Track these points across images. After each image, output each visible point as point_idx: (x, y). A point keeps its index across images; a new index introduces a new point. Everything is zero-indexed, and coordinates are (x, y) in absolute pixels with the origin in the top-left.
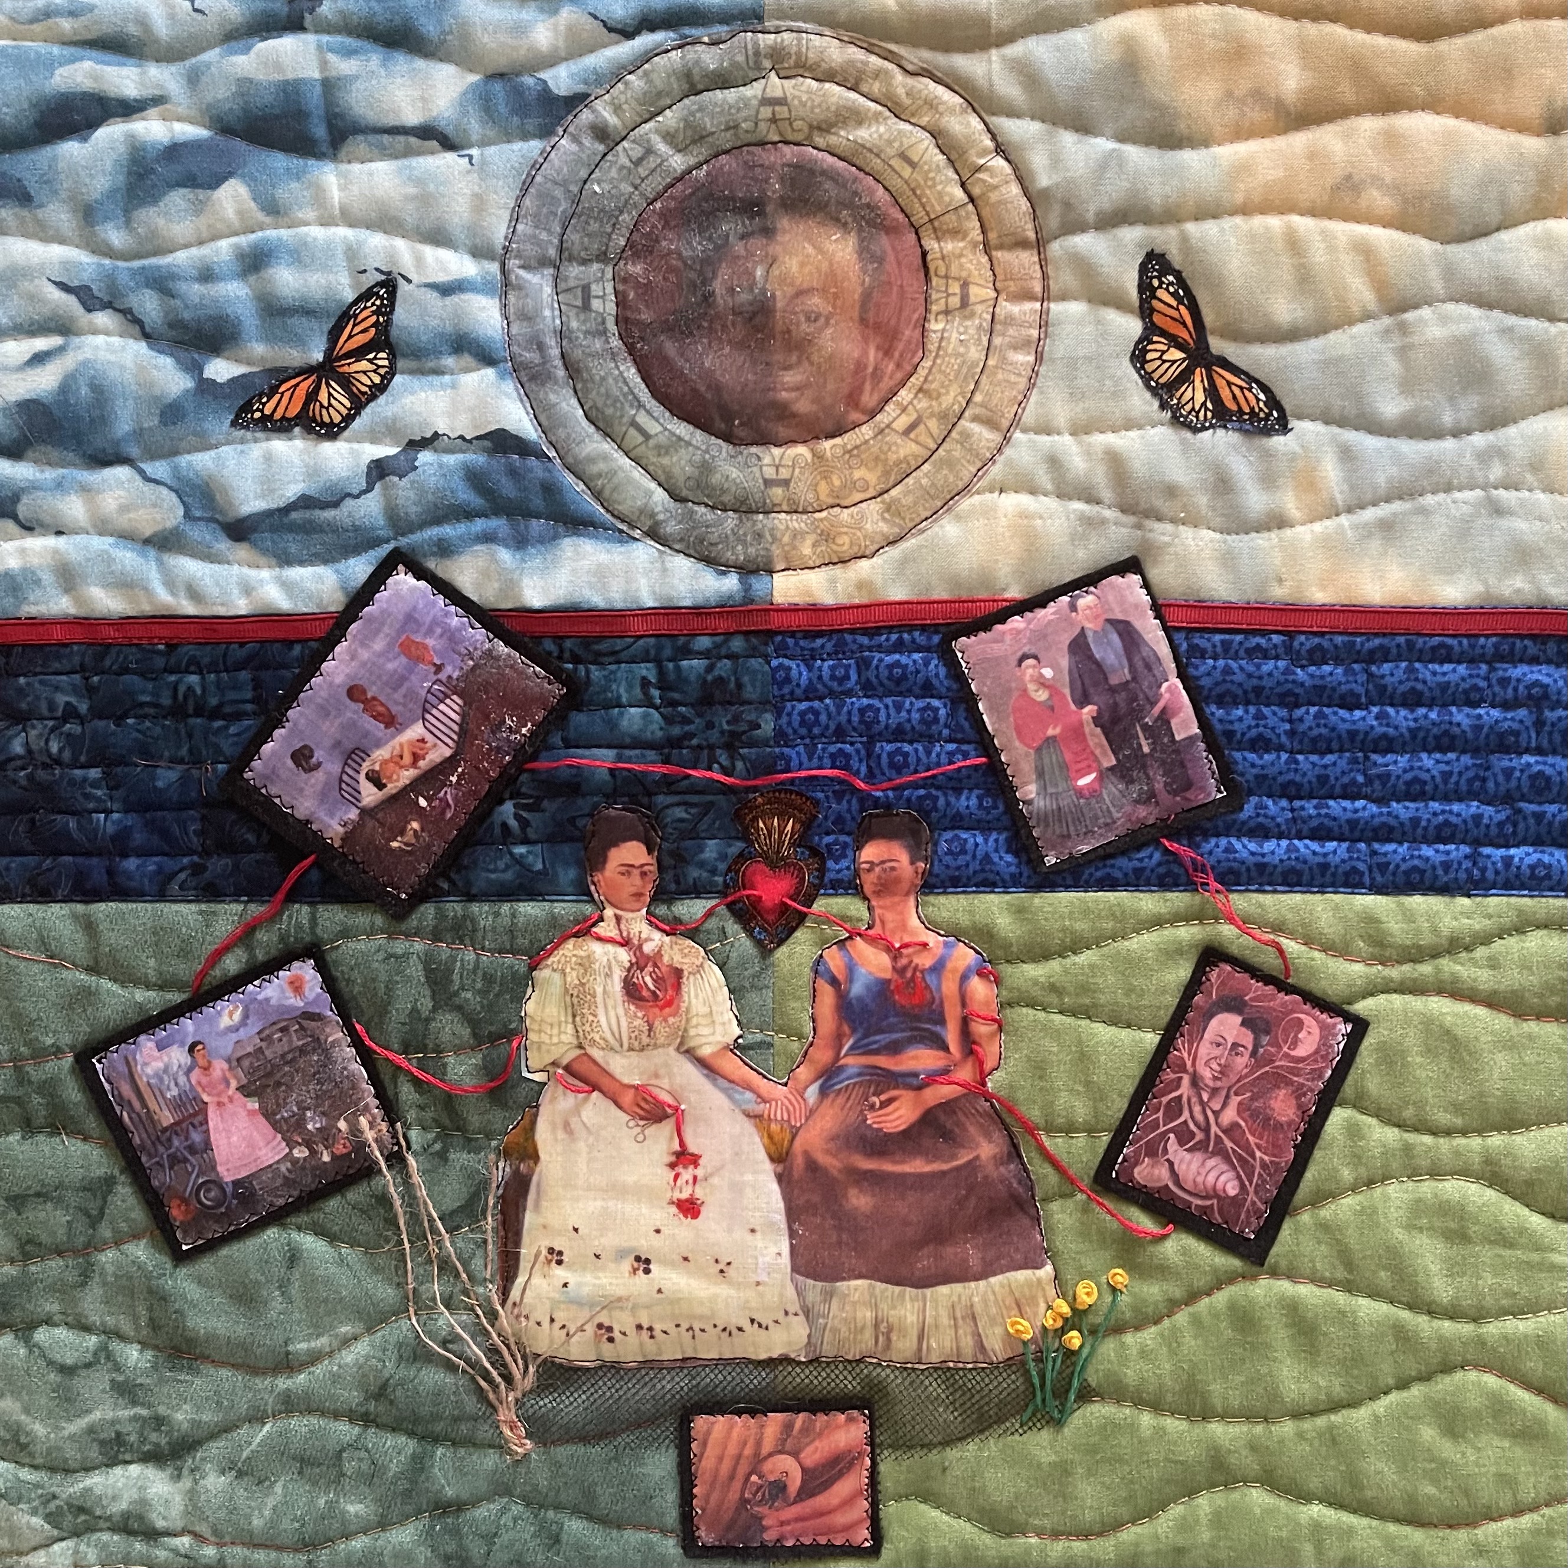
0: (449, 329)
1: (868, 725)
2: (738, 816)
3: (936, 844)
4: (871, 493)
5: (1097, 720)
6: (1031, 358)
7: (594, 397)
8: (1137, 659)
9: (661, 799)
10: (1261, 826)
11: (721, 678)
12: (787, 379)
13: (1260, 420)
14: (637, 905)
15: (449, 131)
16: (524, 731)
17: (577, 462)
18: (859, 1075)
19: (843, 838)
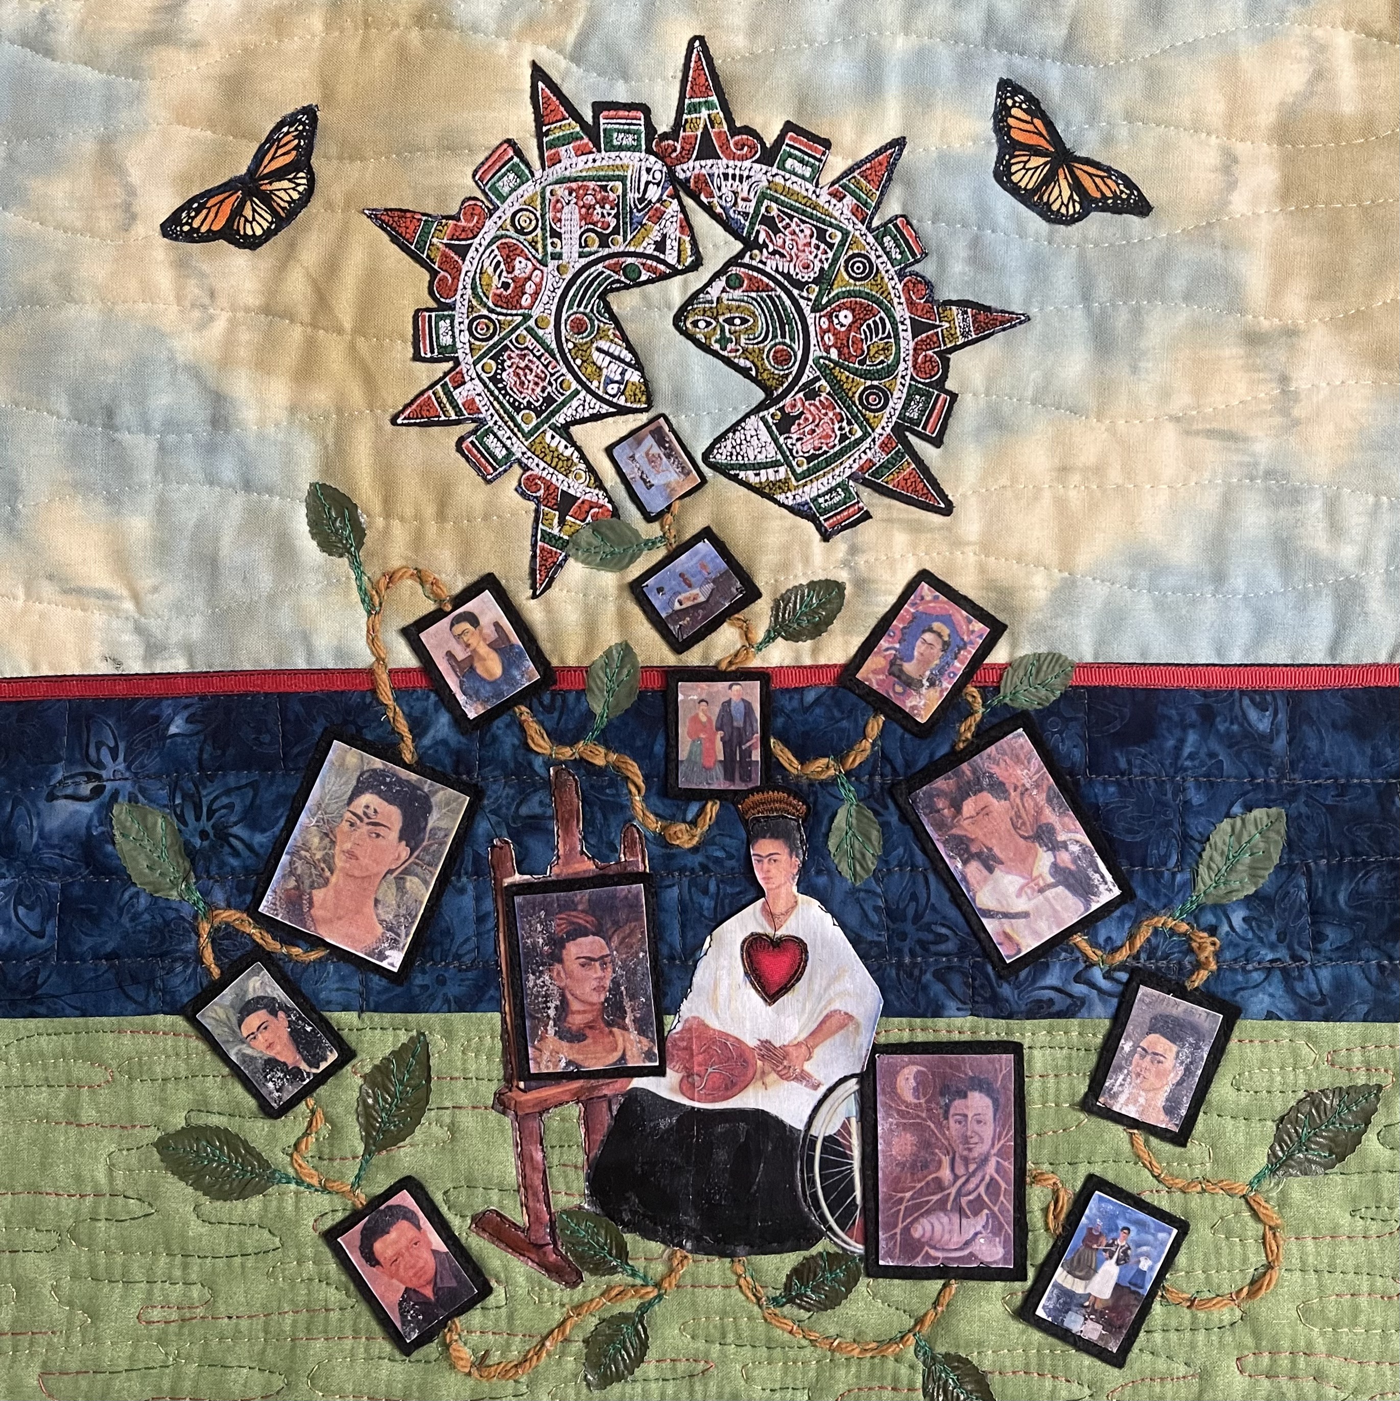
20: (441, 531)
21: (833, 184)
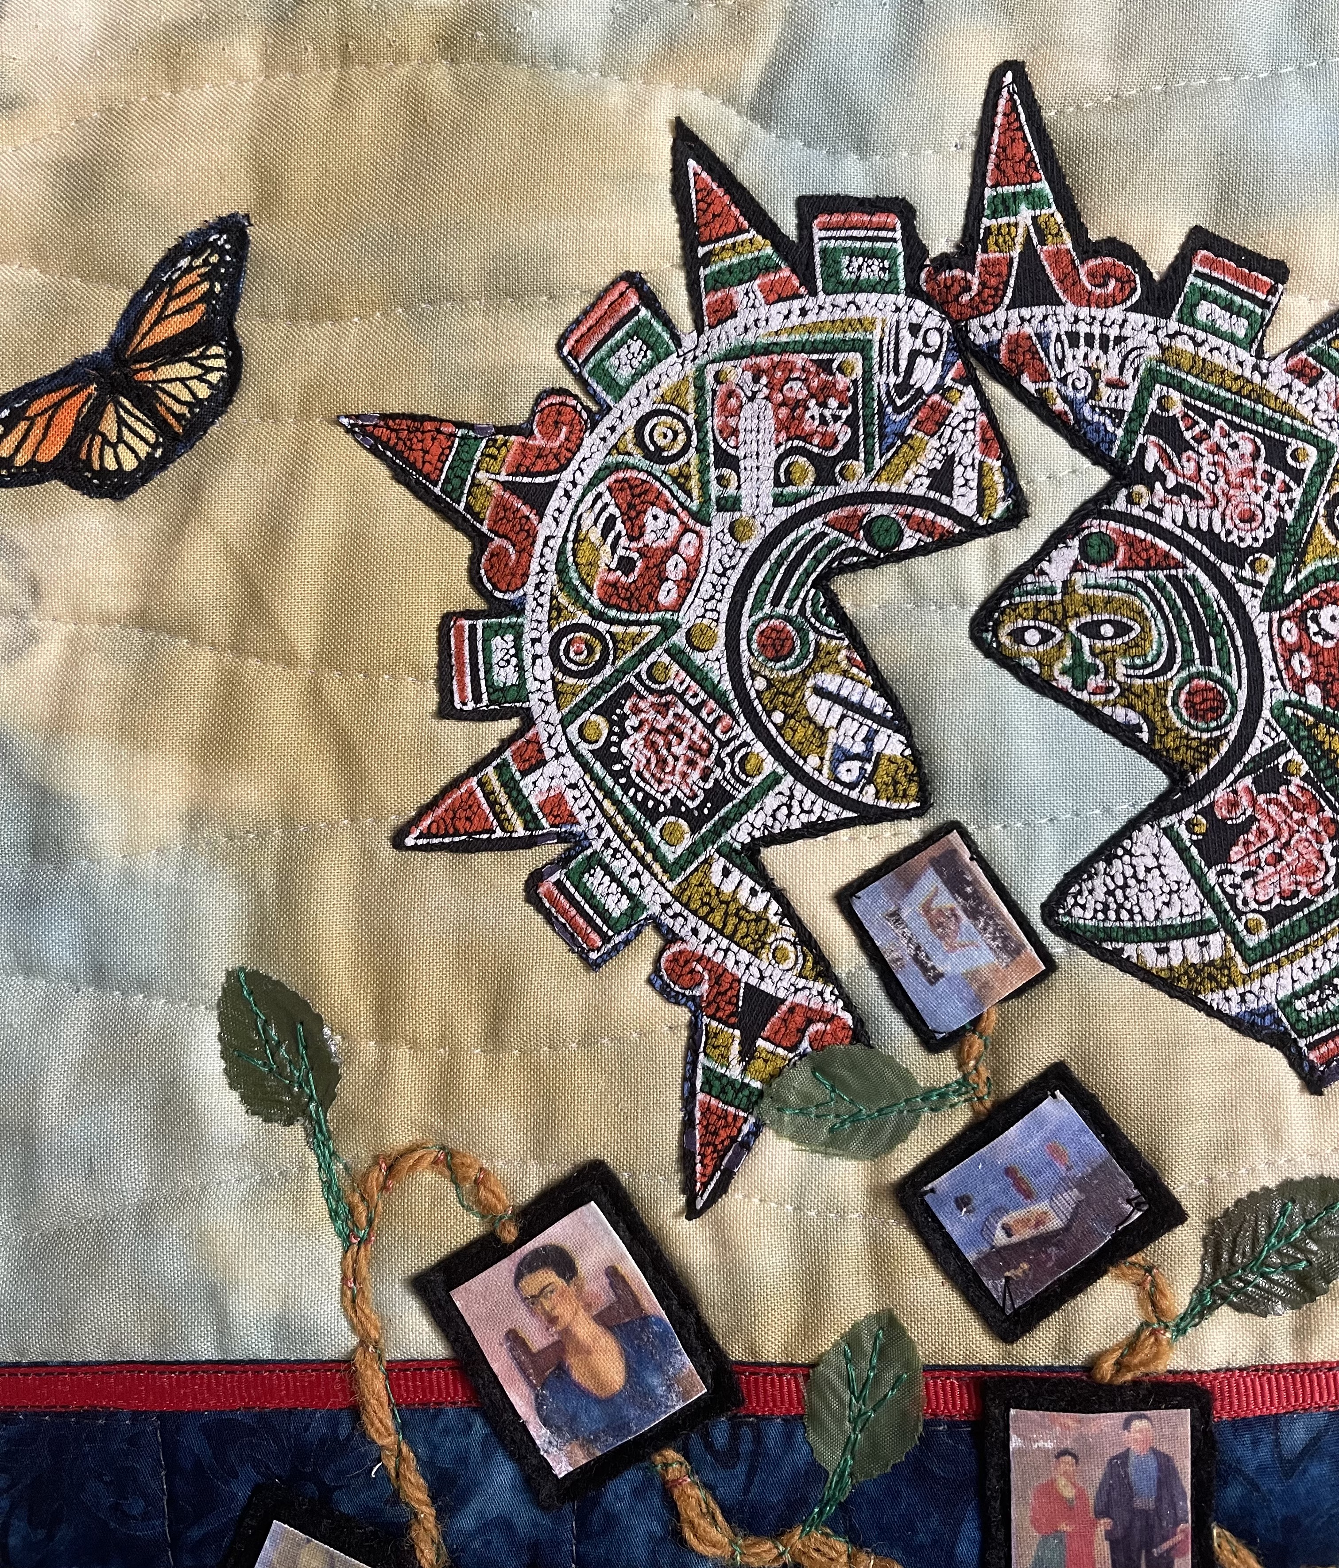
20: (494, 1068)
21: (1294, 349)
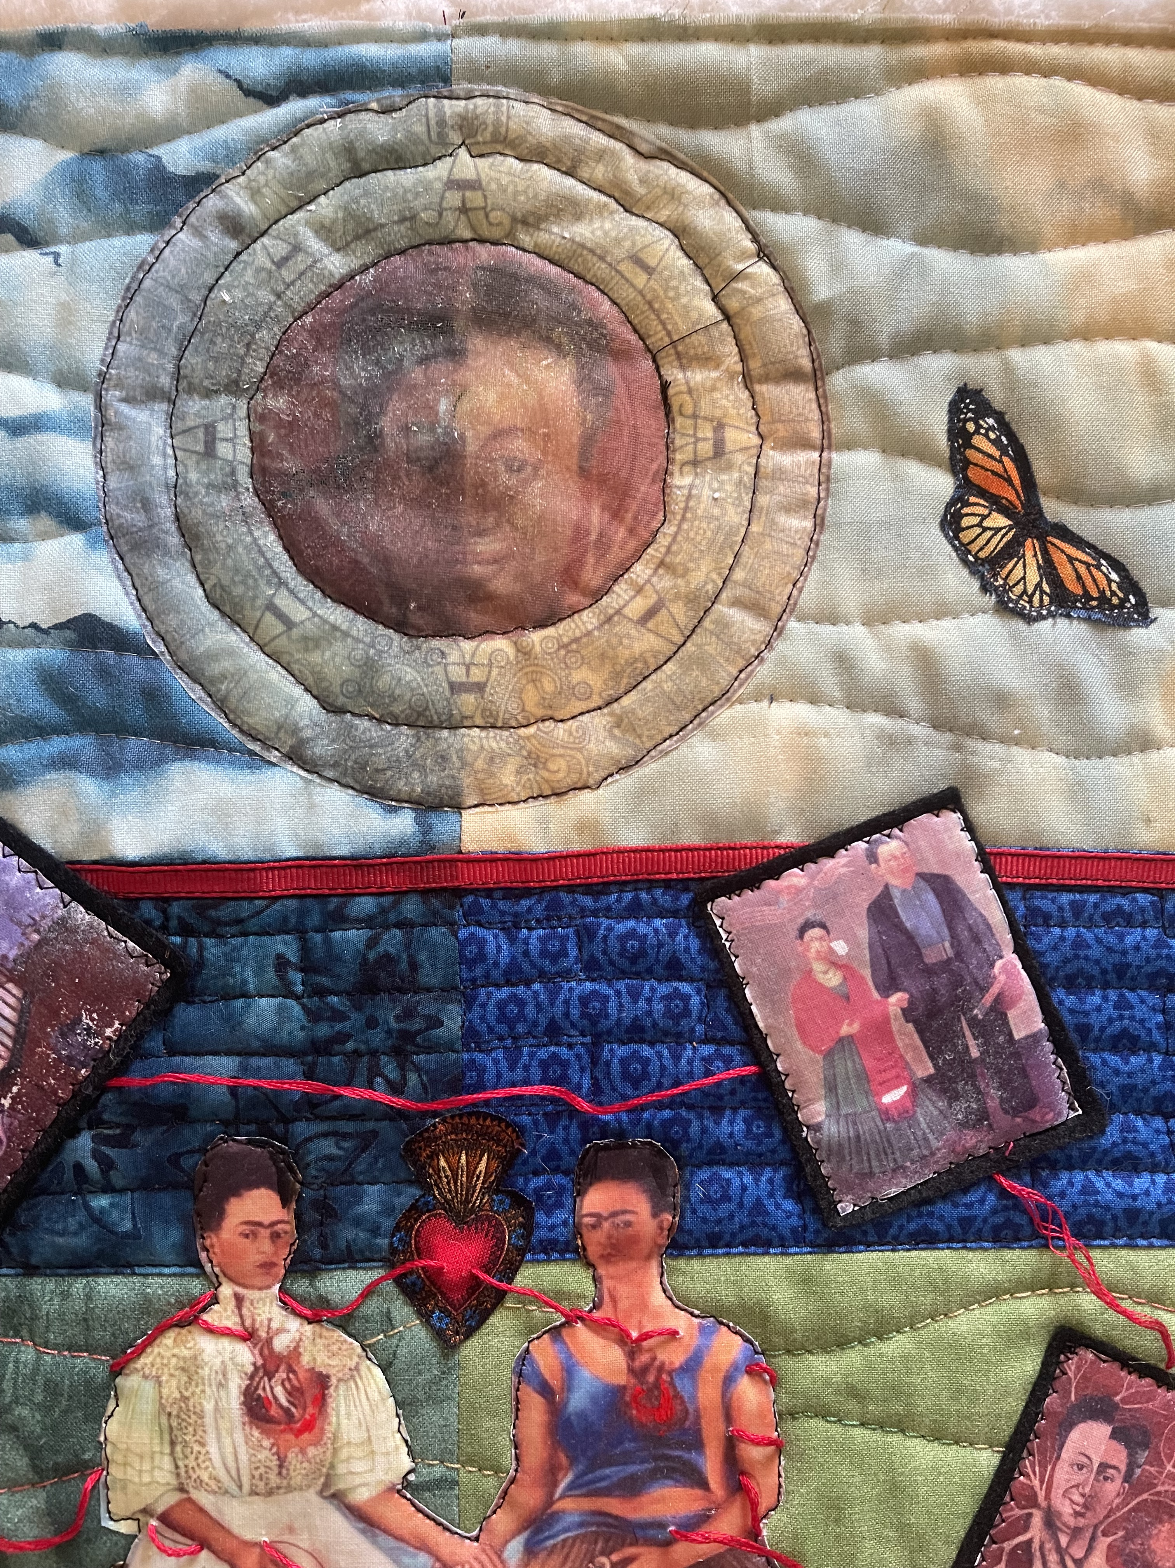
0: (21, 481)
1: (593, 1020)
2: (410, 1152)
3: (688, 1186)
4: (596, 701)
5: (907, 1013)
6: (809, 524)
7: (217, 573)
8: (961, 929)
9: (302, 1129)
10: (1129, 1155)
11: (387, 955)
12: (479, 548)
13: (1113, 607)
14: (268, 1280)
15: (29, 221)
16: (109, 1032)
17: (193, 659)
18: (581, 1525)
19: (559, 1179)
